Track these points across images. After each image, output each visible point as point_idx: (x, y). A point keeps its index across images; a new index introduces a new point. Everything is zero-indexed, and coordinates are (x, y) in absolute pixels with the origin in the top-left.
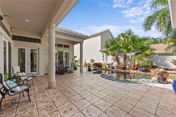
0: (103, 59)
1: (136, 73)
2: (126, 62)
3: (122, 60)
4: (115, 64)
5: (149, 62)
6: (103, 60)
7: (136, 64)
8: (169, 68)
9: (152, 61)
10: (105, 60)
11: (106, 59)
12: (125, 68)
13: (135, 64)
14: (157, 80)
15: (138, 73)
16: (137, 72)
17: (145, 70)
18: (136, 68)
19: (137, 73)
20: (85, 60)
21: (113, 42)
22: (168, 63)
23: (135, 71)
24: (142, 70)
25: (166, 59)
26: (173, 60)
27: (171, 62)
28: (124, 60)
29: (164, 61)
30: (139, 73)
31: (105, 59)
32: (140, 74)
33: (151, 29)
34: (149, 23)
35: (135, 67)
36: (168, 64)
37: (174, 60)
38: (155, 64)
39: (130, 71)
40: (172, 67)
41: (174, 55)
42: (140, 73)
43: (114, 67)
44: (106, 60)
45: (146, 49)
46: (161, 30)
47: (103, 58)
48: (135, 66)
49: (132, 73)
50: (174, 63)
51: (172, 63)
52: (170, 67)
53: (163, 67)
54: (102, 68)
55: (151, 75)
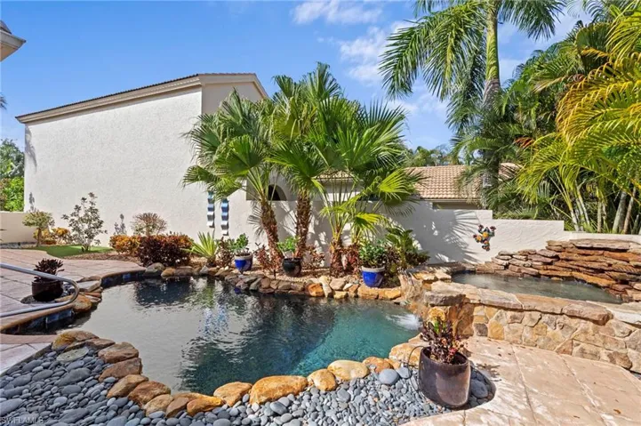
0: (211, 213)
1: (338, 295)
2: (305, 234)
3: (290, 224)
4: (258, 241)
5: (398, 232)
6: (211, 223)
7: (348, 242)
8: (465, 263)
9: (410, 231)
10: (219, 222)
11: (225, 218)
12: (297, 267)
13: (340, 242)
14: (417, 363)
15: (347, 290)
16: (345, 288)
17: (381, 273)
18: (344, 263)
19: (344, 293)
20: (122, 217)
21: (244, 122)
22: (465, 239)
23: (337, 283)
24: (368, 274)
25: (457, 224)
26: (481, 227)
27: (475, 236)
28: (298, 224)
29: (450, 231)
30: (352, 294)
31: (219, 213)
32: (357, 297)
33: (410, 90)
34: (404, 58)
35: (339, 260)
36: (463, 243)
37: (483, 230)
38: (419, 246)
39: (316, 281)
40: (476, 260)
41: (481, 208)
42: (356, 291)
43: (251, 260)
44: (225, 223)
45: (385, 171)
46: (444, 91)
47: (210, 209)
48: (338, 254)
49: (324, 296)
50: (482, 241)
51: (478, 241)
52: (470, 258)
53: (447, 259)
54: (187, 263)
55: (398, 304)
